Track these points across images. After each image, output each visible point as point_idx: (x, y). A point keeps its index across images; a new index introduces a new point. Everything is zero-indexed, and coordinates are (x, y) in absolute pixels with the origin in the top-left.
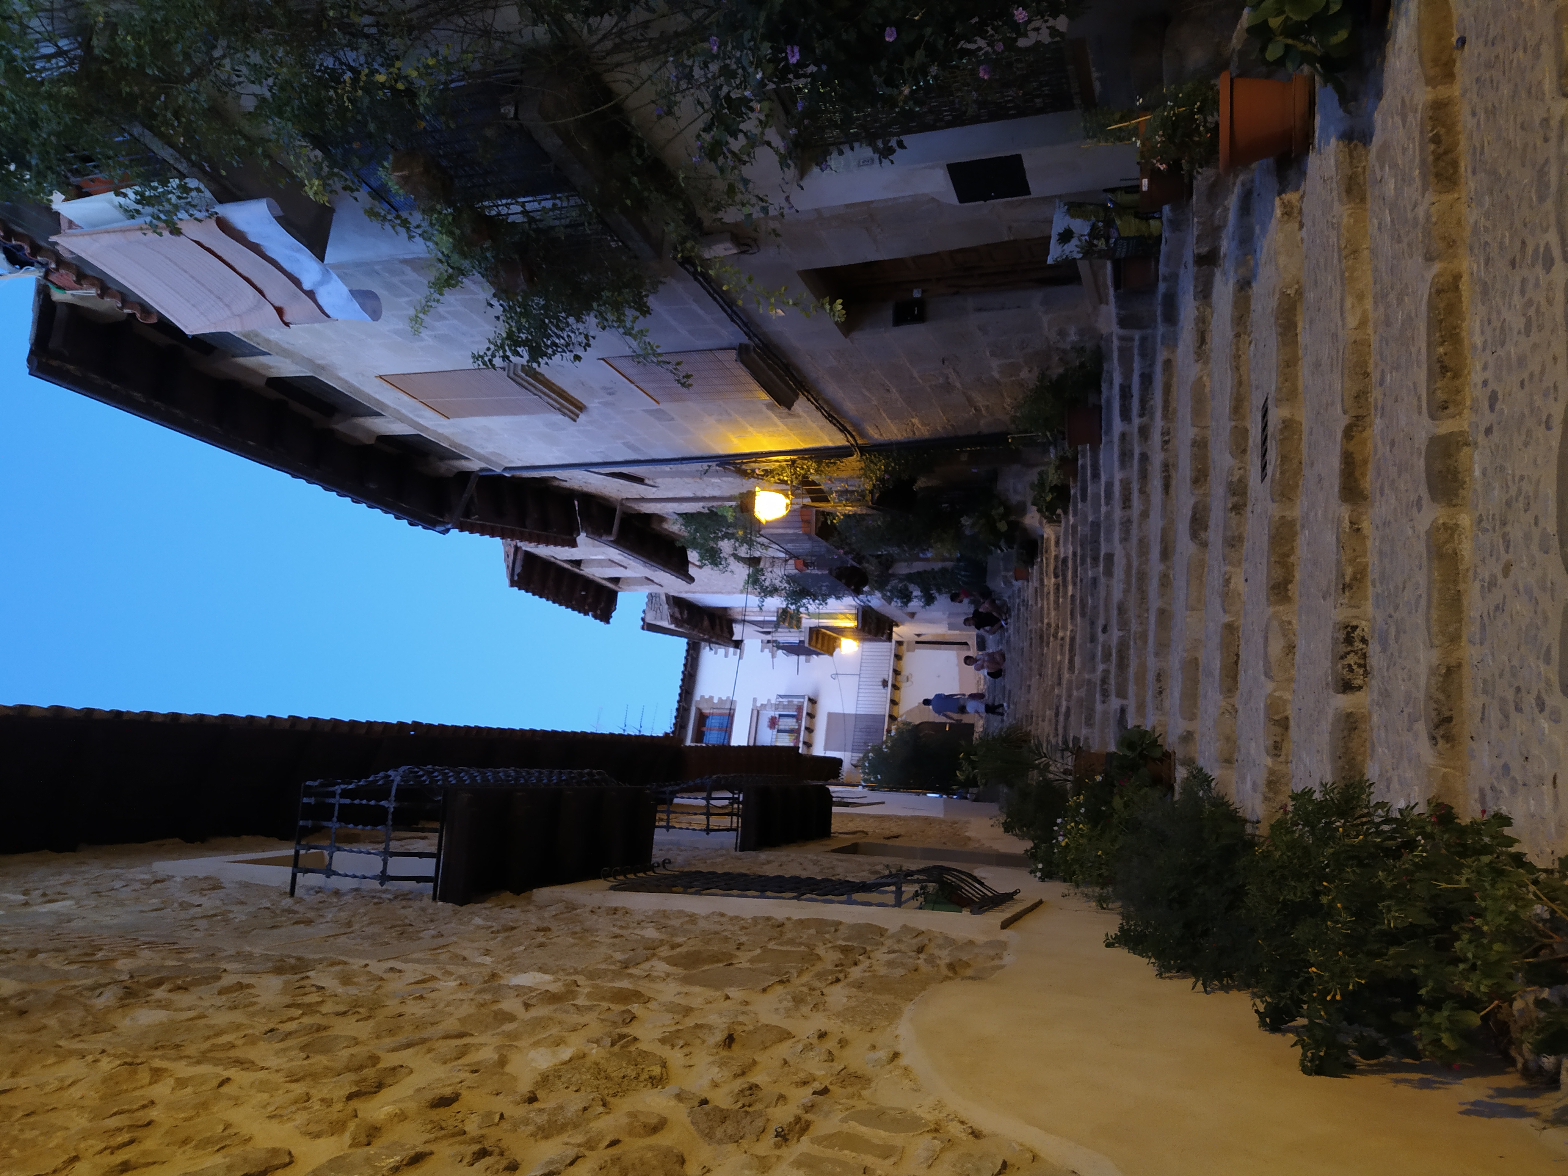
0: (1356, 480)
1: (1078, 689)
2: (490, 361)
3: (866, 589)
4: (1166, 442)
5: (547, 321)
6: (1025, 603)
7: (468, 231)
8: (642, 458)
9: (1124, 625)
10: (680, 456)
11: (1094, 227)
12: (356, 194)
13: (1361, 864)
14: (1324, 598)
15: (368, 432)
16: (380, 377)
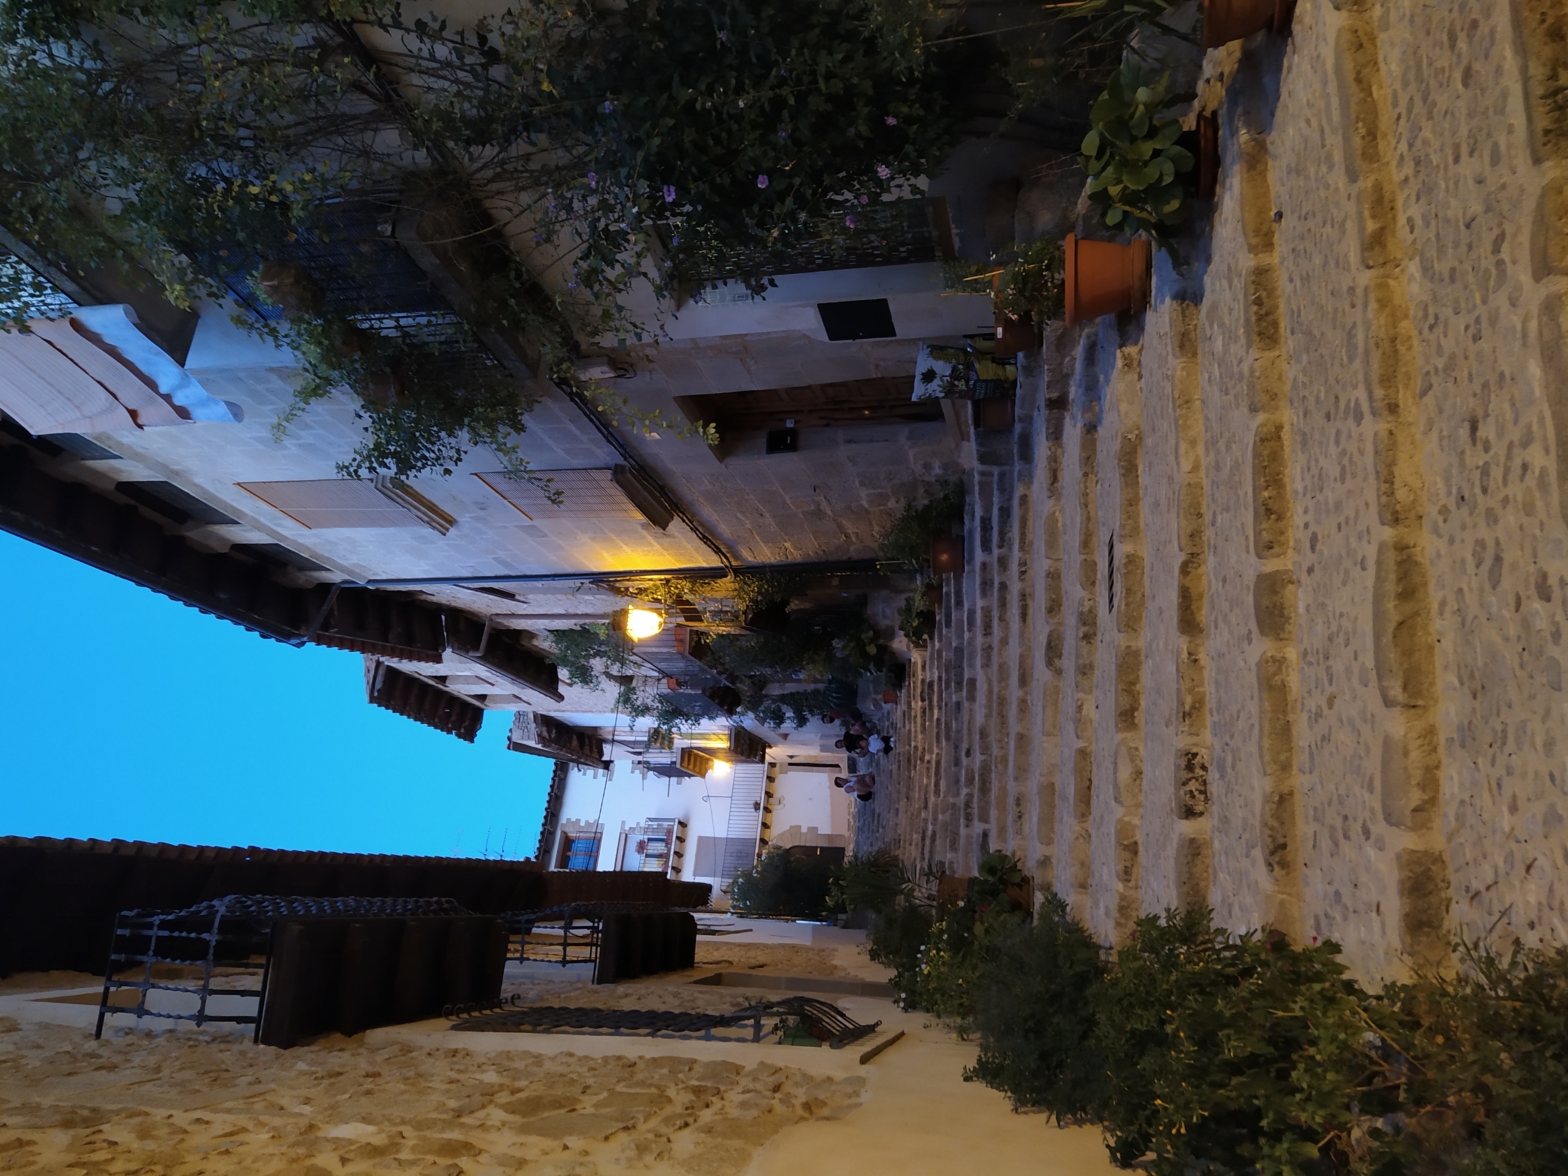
0: (1192, 613)
1: (943, 812)
2: (356, 471)
3: (739, 709)
4: (1023, 573)
5: (418, 434)
6: (893, 725)
7: (338, 342)
8: (513, 574)
9: (986, 749)
10: (553, 573)
11: (954, 369)
12: (221, 301)
13: (1202, 992)
14: (1167, 726)
15: (222, 540)
16: (239, 484)
